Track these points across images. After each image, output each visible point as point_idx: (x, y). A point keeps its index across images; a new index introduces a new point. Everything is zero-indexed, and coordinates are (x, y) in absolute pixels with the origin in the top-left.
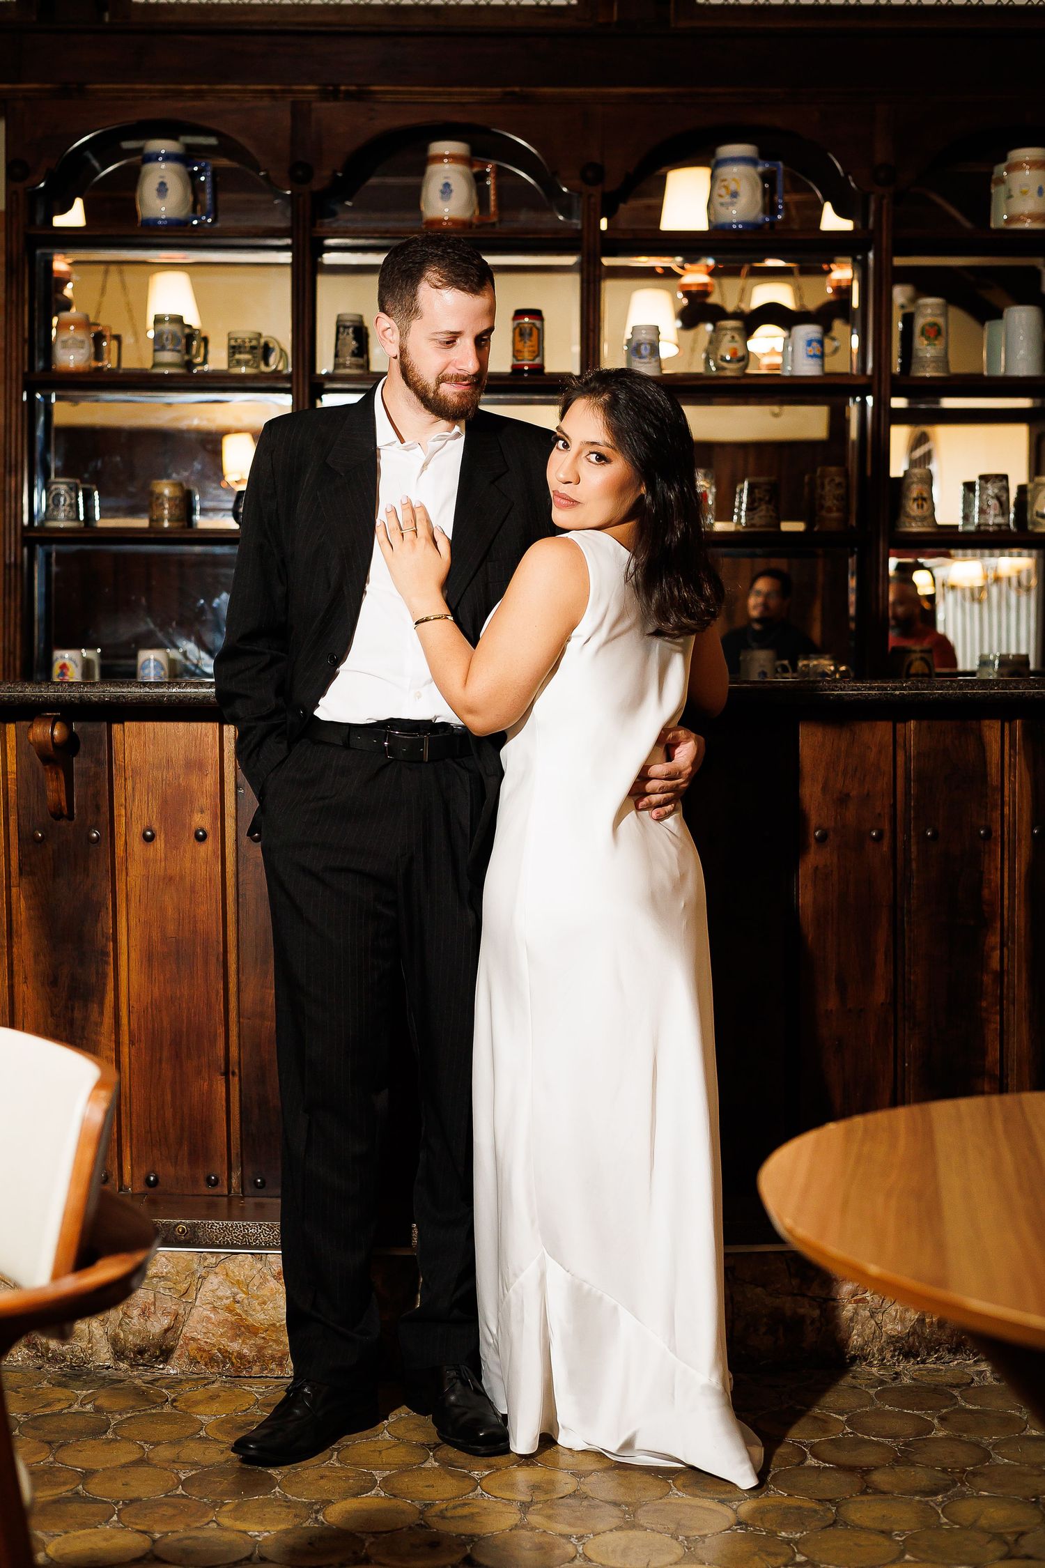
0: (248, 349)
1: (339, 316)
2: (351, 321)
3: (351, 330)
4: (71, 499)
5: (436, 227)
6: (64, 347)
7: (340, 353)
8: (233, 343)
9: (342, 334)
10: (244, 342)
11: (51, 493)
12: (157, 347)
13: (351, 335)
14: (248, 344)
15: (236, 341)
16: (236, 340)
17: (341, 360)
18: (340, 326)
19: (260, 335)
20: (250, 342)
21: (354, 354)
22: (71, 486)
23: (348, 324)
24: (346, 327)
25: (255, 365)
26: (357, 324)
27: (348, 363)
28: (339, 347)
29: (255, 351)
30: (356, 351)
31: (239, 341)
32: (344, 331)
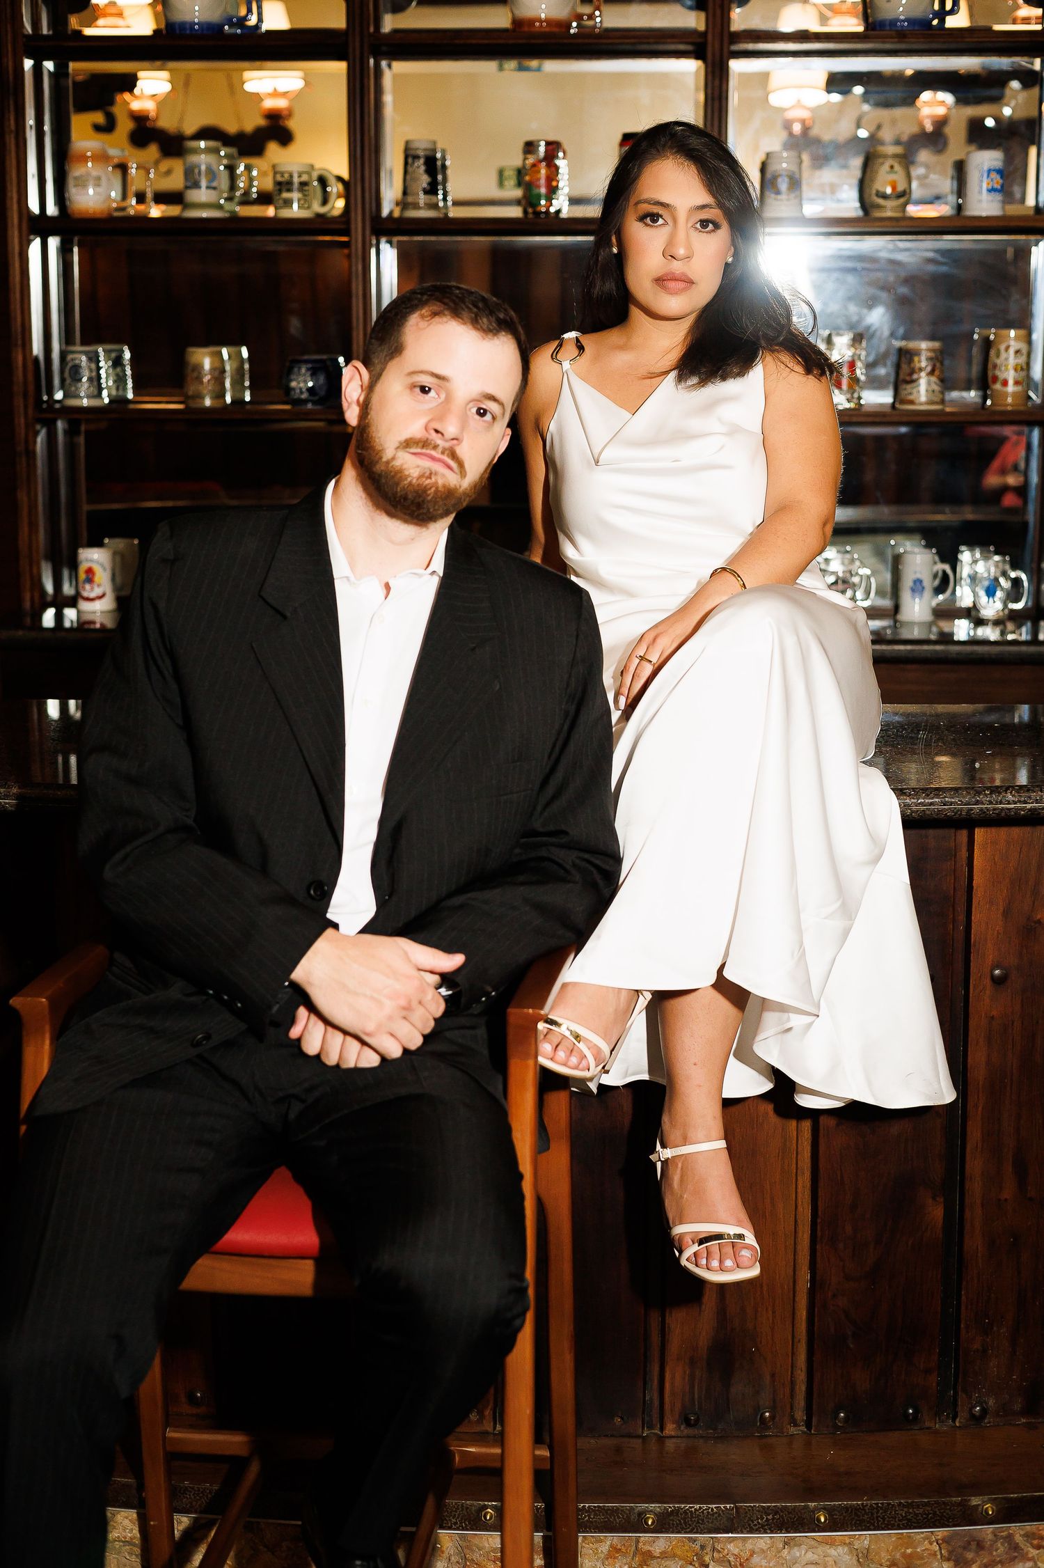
0: (296, 185)
1: (407, 143)
2: (425, 150)
3: (422, 161)
4: (91, 371)
5: (526, 29)
6: (76, 186)
7: (409, 191)
8: (279, 178)
9: (411, 166)
10: (291, 176)
11: (67, 364)
12: (189, 184)
13: (423, 168)
14: (296, 180)
15: (283, 176)
16: (282, 174)
17: (410, 199)
18: (410, 156)
19: (312, 166)
20: (300, 176)
21: (426, 192)
22: (90, 355)
23: (421, 153)
24: (416, 157)
25: (306, 206)
26: (428, 153)
27: (422, 203)
28: (407, 183)
29: (306, 188)
30: (428, 188)
31: (286, 176)
32: (413, 163)
